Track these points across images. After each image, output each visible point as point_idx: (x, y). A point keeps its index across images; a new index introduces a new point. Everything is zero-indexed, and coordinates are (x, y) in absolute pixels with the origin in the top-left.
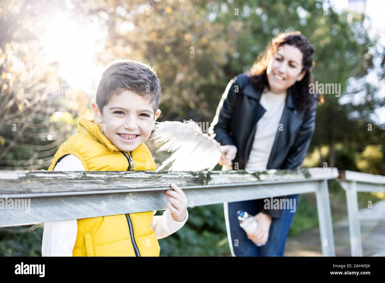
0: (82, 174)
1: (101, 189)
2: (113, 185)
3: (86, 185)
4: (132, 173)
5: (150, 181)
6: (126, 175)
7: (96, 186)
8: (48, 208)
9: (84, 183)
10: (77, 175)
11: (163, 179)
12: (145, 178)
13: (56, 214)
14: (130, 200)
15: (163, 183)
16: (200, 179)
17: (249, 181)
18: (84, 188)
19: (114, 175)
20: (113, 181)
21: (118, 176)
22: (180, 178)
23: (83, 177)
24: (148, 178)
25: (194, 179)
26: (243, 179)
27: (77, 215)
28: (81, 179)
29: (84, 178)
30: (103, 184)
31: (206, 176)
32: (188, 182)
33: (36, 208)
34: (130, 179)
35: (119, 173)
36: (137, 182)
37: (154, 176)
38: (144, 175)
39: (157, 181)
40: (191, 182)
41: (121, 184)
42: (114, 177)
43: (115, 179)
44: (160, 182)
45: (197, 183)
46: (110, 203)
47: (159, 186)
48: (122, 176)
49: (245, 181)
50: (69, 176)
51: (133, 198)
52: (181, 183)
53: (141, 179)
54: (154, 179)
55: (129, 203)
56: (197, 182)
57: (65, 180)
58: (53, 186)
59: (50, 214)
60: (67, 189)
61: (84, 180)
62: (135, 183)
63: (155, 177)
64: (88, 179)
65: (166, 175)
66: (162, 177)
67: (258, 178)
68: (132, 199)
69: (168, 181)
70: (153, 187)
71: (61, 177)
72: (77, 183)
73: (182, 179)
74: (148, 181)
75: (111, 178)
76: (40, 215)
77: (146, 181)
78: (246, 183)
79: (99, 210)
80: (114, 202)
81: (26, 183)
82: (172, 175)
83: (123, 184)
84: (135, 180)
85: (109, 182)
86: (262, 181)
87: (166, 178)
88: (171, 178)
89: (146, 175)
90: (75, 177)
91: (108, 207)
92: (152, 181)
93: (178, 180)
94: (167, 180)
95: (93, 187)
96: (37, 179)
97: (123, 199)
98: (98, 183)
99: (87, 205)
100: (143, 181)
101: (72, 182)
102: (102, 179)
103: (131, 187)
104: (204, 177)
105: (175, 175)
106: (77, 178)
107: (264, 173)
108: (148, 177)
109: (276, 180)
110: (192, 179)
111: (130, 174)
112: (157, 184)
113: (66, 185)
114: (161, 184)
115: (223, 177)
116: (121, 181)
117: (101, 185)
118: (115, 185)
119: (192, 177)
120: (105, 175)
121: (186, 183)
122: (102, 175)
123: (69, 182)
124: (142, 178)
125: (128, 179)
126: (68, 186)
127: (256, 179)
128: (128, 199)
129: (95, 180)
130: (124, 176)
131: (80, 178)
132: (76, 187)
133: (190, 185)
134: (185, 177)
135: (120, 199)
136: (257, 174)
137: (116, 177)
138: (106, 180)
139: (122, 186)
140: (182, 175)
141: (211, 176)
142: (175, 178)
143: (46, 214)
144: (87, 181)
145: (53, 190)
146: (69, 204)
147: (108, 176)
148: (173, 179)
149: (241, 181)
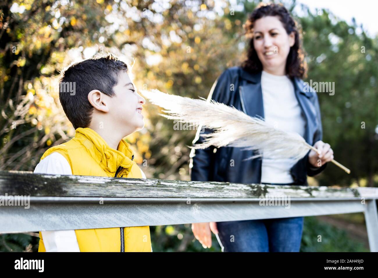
0: (157, 182)
1: (174, 197)
2: (183, 193)
3: (161, 192)
4: (199, 183)
5: (214, 191)
6: (194, 185)
7: (169, 194)
8: (127, 214)
9: (158, 190)
10: (153, 182)
11: (225, 190)
12: (210, 189)
13: (133, 219)
14: (196, 210)
15: (225, 194)
16: (258, 192)
17: (302, 197)
18: (159, 195)
19: (184, 184)
20: (183, 189)
21: (187, 185)
22: (240, 190)
23: (158, 184)
24: (213, 189)
25: (253, 192)
26: (297, 194)
27: (151, 221)
28: (156, 187)
29: (159, 186)
30: (175, 192)
31: (263, 189)
32: (247, 194)
33: (116, 213)
34: (197, 189)
35: (187, 182)
36: (204, 192)
37: (217, 187)
38: (209, 185)
39: (220, 191)
40: (250, 194)
41: (190, 193)
42: (184, 186)
43: (185, 188)
44: (223, 193)
45: (256, 196)
46: (178, 212)
47: (223, 197)
48: (190, 185)
49: (299, 196)
50: (146, 183)
51: (198, 208)
52: (242, 195)
53: (206, 189)
54: (218, 190)
55: (196, 213)
56: (255, 194)
57: (143, 186)
58: (134, 191)
59: (128, 220)
60: (145, 195)
61: (159, 187)
62: (202, 192)
63: (219, 188)
64: (162, 187)
65: (228, 187)
66: (225, 188)
67: (311, 194)
68: (197, 210)
69: (230, 193)
70: (218, 197)
71: (140, 184)
72: (153, 190)
73: (242, 191)
74: (213, 191)
75: (181, 186)
76: (120, 220)
77: (211, 191)
78: (300, 198)
79: (170, 218)
80: (182, 211)
81: (112, 188)
82: (233, 187)
83: (191, 193)
84: (202, 189)
85: (180, 191)
86: (314, 197)
87: (228, 189)
88: (233, 190)
89: (211, 185)
90: (151, 184)
91: (177, 216)
92: (216, 192)
93: (238, 192)
94: (229, 191)
95: (167, 194)
96: (120, 184)
97: (190, 209)
98: (171, 191)
99: (159, 213)
100: (208, 191)
101: (149, 189)
102: (174, 187)
103: (198, 196)
104: (262, 190)
105: (236, 187)
106: (152, 185)
107: (316, 189)
108: (212, 187)
109: (327, 197)
110: (251, 191)
111: (197, 184)
112: (220, 194)
113: (144, 191)
114: (224, 194)
115: (278, 192)
116: (190, 190)
117: (173, 193)
118: (184, 193)
119: (251, 190)
120: (177, 184)
121: (246, 195)
122: (174, 184)
123: (147, 189)
124: (208, 188)
125: (196, 189)
126: (146, 192)
127: (308, 195)
128: (194, 209)
129: (168, 188)
130: (192, 186)
131: (155, 185)
132: (152, 193)
133: (249, 198)
134: (245, 189)
135: (187, 209)
136: (309, 190)
137: (186, 186)
138: (177, 189)
139: (191, 194)
140: (242, 187)
141: (268, 190)
142: (236, 190)
143: (125, 219)
144: (161, 188)
145: (134, 195)
146: (144, 211)
147: (178, 185)
148: (234, 190)
149: (295, 196)
